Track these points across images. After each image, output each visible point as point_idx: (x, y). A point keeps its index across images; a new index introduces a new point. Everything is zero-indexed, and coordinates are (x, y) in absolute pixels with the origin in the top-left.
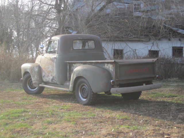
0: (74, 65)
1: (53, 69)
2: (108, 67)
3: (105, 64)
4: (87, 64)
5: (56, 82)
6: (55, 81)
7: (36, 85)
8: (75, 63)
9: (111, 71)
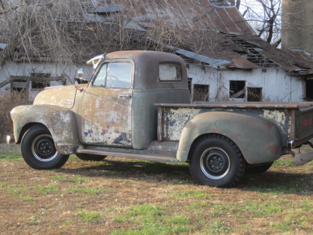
0: (172, 110)
1: (124, 117)
2: (271, 116)
3: (264, 111)
4: (213, 110)
5: (130, 144)
6: (129, 142)
7: (66, 150)
8: (176, 108)
9: (281, 123)
